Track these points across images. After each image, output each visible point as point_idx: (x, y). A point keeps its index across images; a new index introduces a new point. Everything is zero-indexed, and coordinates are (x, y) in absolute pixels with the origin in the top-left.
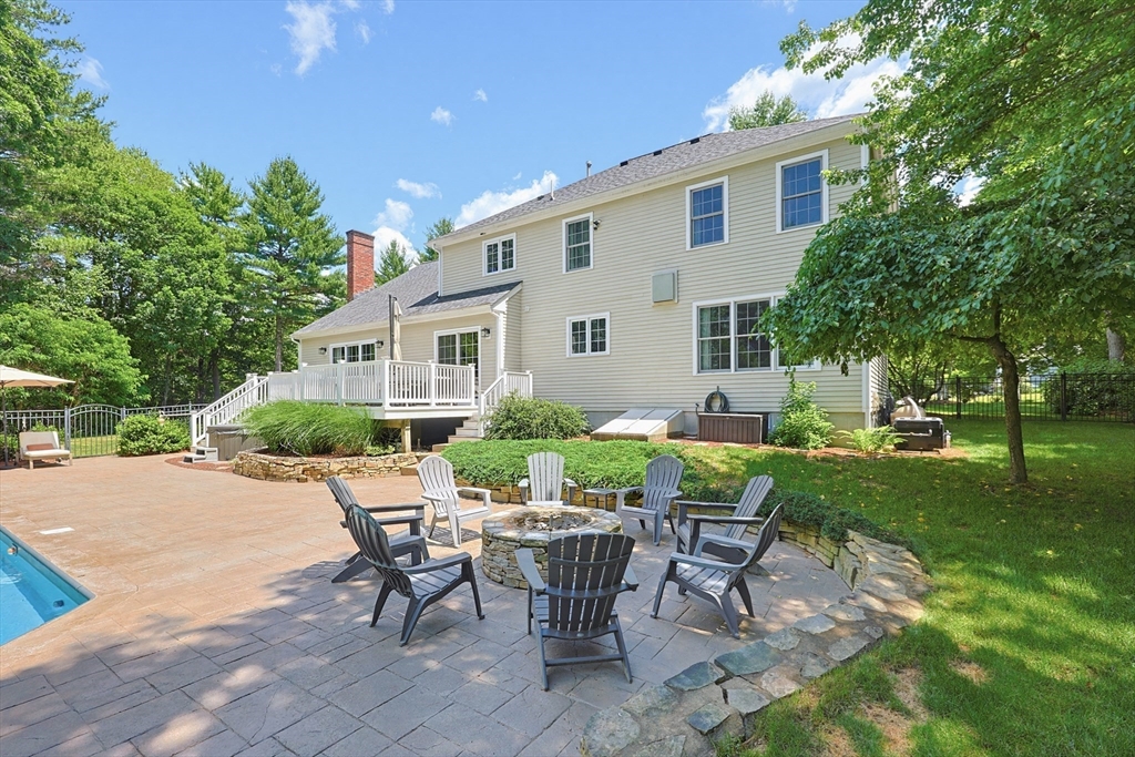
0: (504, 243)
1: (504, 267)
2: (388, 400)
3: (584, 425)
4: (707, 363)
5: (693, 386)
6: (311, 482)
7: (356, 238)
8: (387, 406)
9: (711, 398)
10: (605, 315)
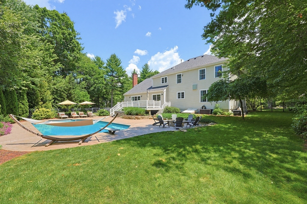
0: (165, 78)
1: (165, 82)
2: (147, 107)
3: (180, 111)
4: (202, 100)
5: (200, 105)
6: (136, 120)
7: (134, 75)
8: (147, 108)
9: (203, 106)
10: (184, 92)
